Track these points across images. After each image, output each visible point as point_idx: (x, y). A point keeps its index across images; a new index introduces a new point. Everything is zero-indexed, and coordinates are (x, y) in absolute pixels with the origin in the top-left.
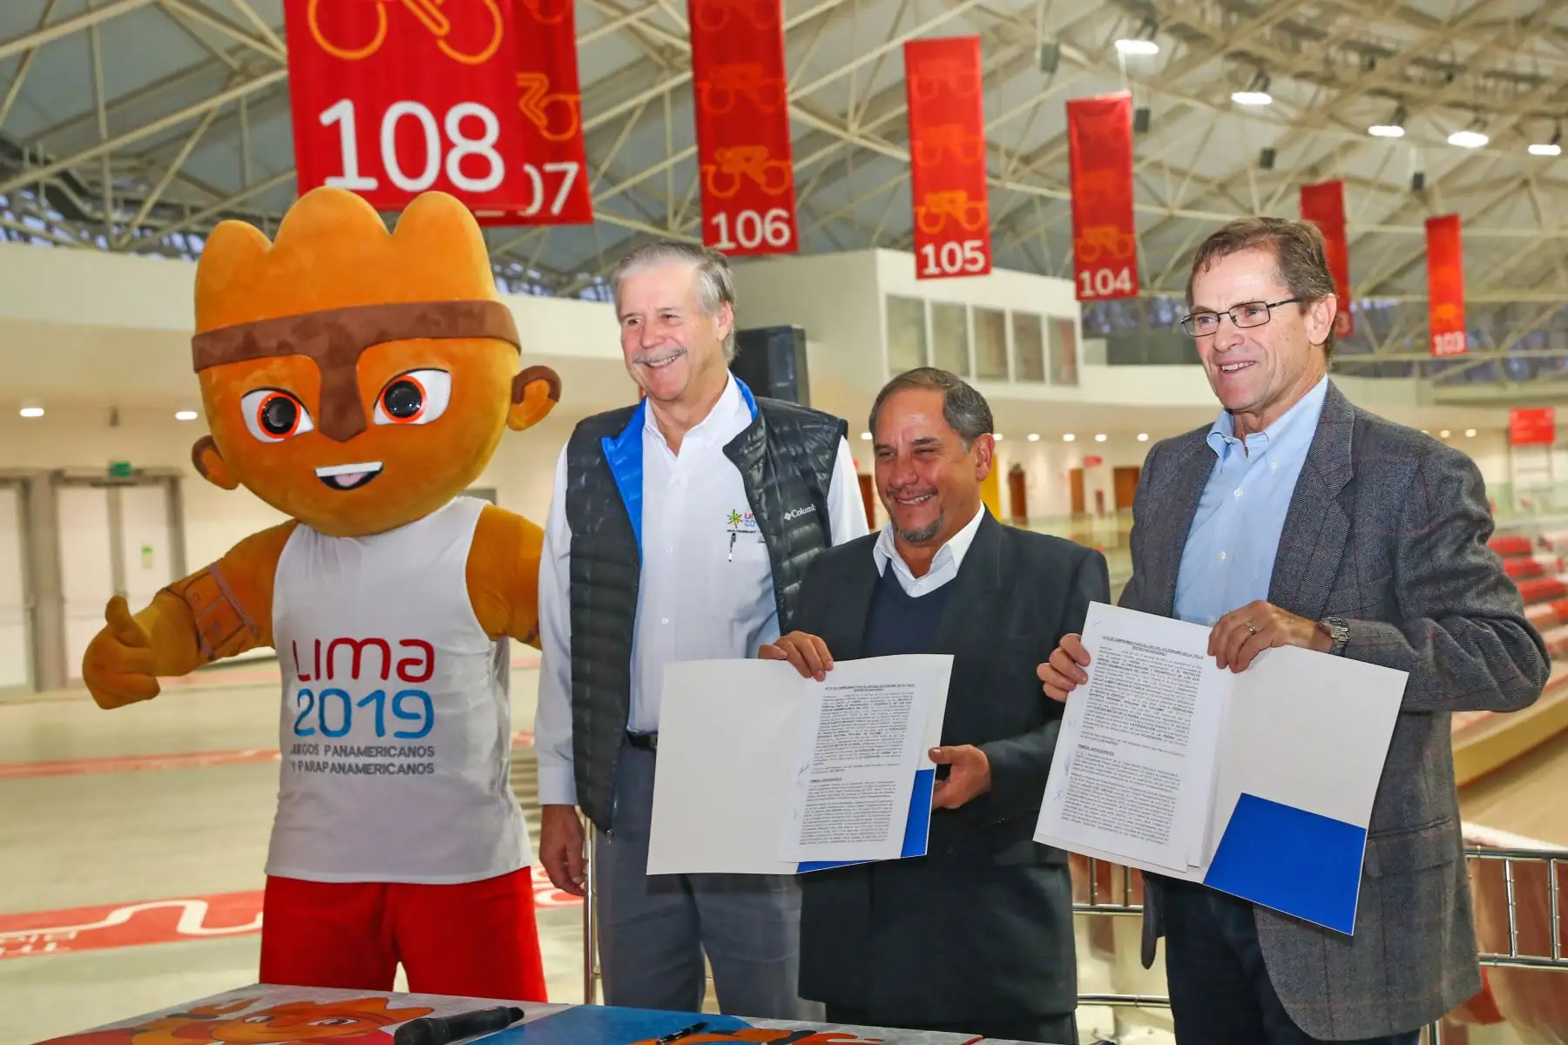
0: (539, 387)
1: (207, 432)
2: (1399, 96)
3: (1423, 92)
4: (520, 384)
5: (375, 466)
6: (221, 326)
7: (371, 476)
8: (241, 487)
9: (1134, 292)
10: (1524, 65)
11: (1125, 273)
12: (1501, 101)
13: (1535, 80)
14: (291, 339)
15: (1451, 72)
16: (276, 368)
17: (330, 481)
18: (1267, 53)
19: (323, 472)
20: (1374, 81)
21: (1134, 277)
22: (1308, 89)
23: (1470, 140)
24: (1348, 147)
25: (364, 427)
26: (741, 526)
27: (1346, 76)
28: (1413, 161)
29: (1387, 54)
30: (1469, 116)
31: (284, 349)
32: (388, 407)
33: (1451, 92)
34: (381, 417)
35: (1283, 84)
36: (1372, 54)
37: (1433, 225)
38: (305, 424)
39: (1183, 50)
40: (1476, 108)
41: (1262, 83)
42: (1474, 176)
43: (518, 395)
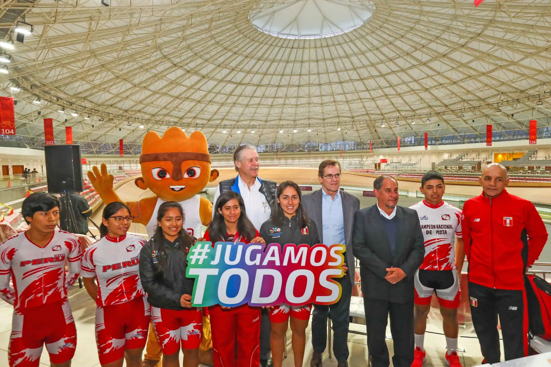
0: (215, 173)
1: (141, 176)
2: (63, 106)
3: (68, 106)
4: (213, 172)
5: (183, 187)
6: (149, 153)
7: (182, 189)
8: (148, 189)
9: (14, 134)
10: (83, 104)
11: (12, 130)
12: (80, 110)
13: (85, 107)
14: (167, 157)
15: (71, 104)
16: (163, 164)
17: (173, 189)
18: (40, 95)
19: (171, 187)
20: (58, 103)
21: (14, 131)
22: (46, 102)
23: (75, 115)
24: (51, 113)
25: (182, 178)
26: (265, 205)
27: (54, 101)
28: (65, 117)
29: (61, 99)
30: (75, 111)
31: (165, 160)
32: (188, 174)
33: (71, 107)
34: (186, 176)
35: (42, 101)
36: (58, 98)
37: (67, 128)
38: (168, 176)
39: (22, 91)
40: (76, 110)
41: (39, 99)
42: (74, 121)
43: (212, 175)
